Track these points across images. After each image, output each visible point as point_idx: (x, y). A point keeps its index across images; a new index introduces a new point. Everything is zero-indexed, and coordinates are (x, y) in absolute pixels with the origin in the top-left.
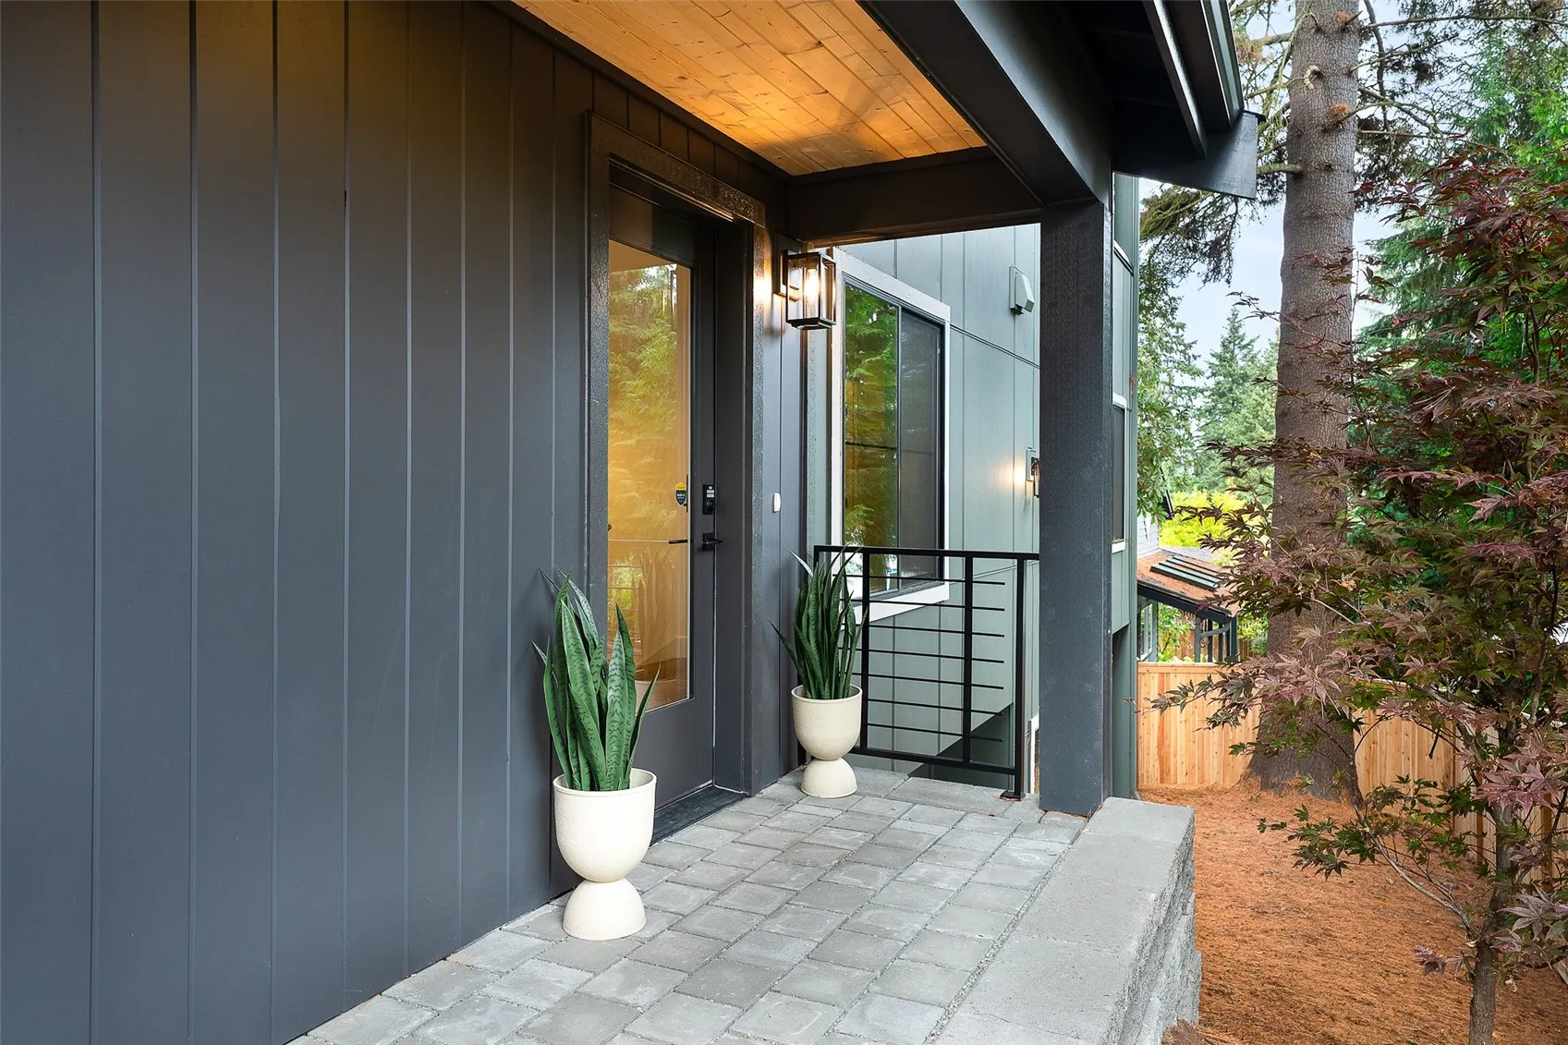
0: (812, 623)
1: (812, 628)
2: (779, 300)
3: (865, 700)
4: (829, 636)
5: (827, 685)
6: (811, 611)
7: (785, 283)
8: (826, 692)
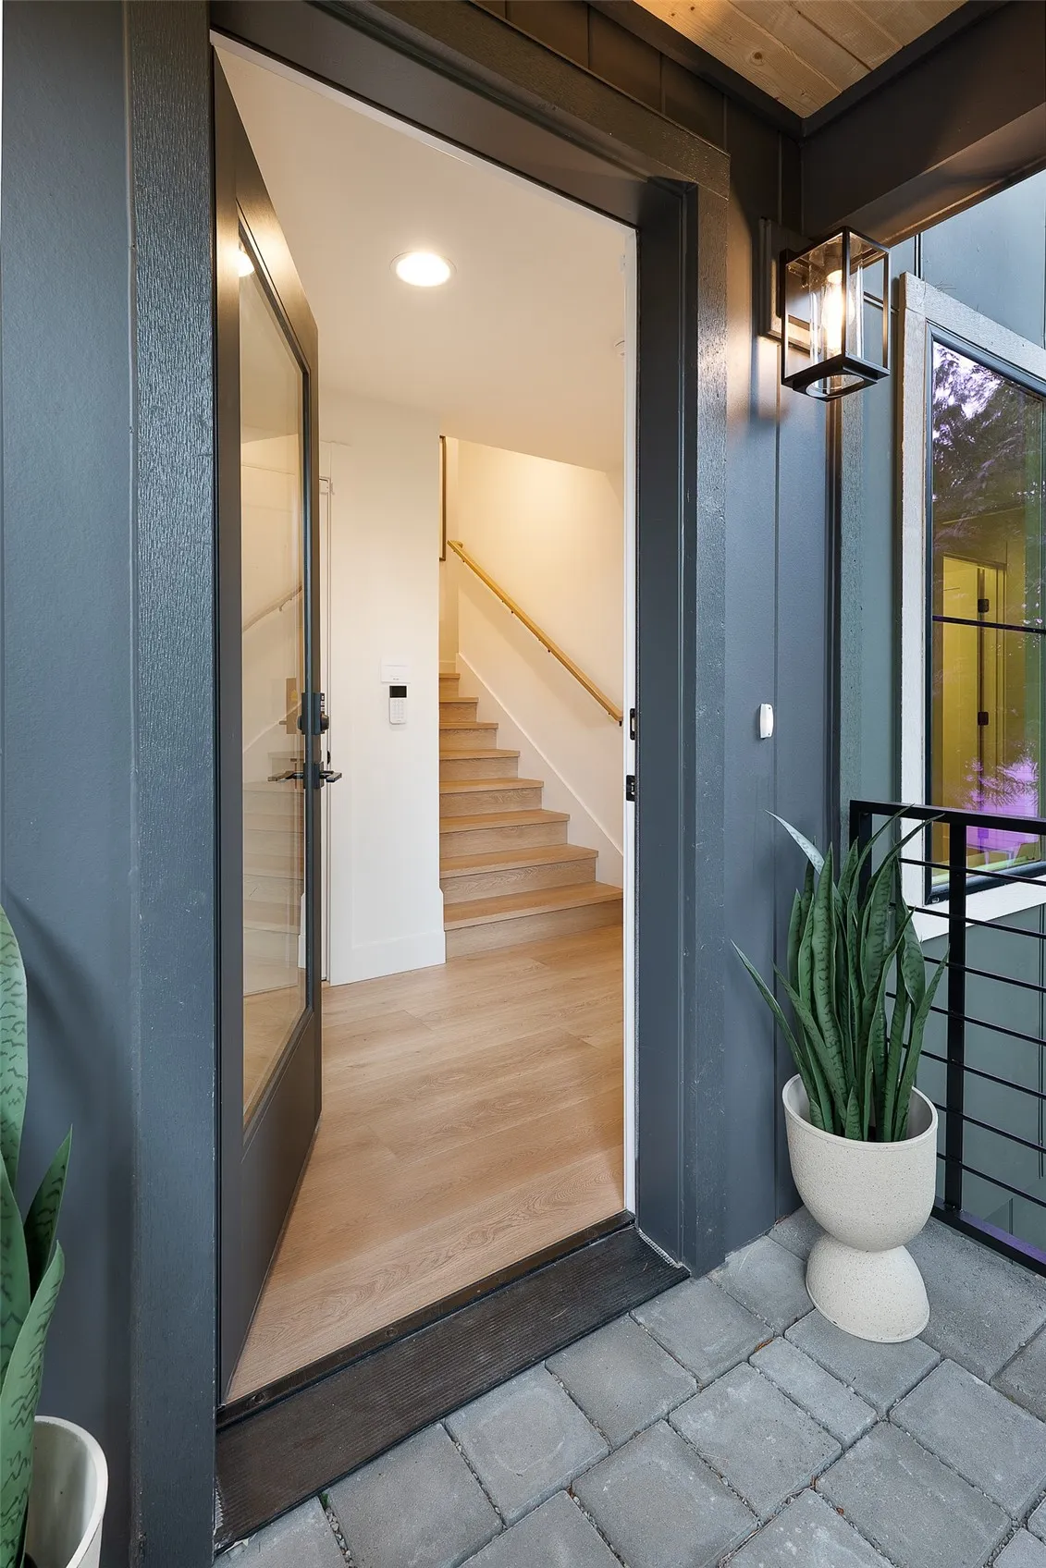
0: (819, 965)
1: (819, 975)
2: (768, 349)
3: (951, 1158)
4: (861, 995)
5: (852, 1101)
6: (818, 942)
7: (781, 314)
8: (849, 1115)
